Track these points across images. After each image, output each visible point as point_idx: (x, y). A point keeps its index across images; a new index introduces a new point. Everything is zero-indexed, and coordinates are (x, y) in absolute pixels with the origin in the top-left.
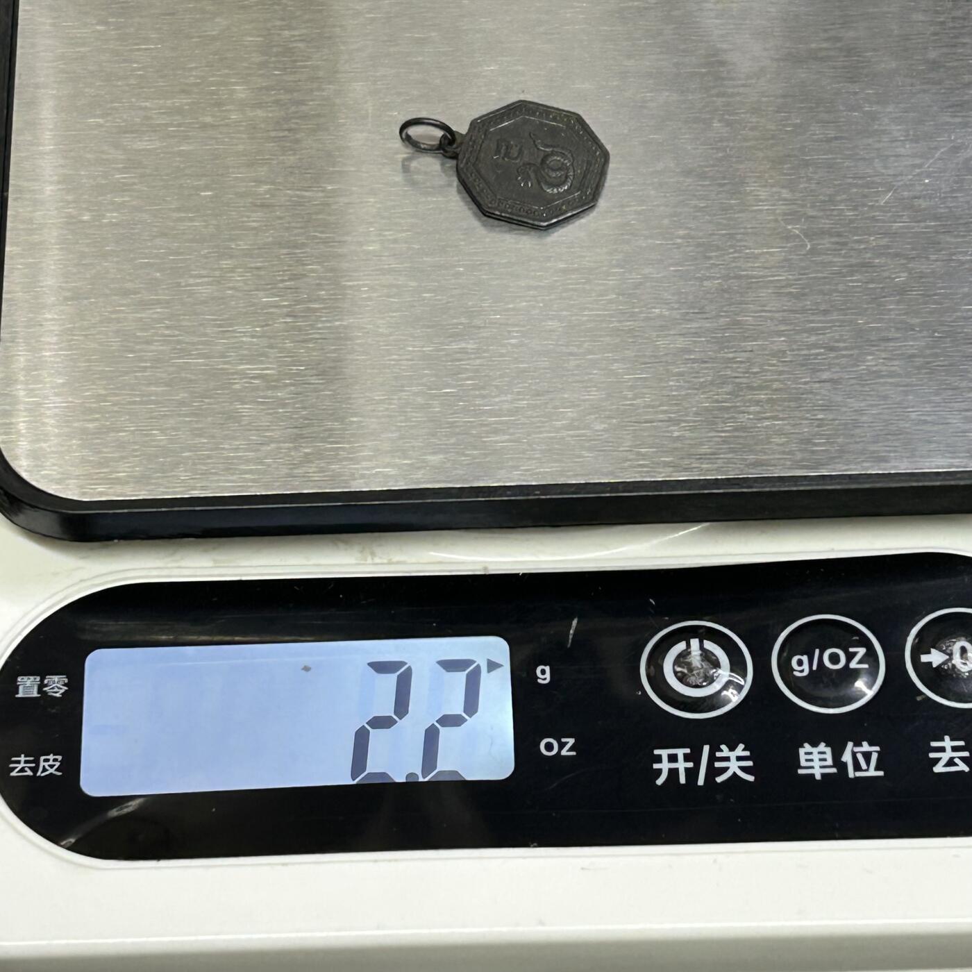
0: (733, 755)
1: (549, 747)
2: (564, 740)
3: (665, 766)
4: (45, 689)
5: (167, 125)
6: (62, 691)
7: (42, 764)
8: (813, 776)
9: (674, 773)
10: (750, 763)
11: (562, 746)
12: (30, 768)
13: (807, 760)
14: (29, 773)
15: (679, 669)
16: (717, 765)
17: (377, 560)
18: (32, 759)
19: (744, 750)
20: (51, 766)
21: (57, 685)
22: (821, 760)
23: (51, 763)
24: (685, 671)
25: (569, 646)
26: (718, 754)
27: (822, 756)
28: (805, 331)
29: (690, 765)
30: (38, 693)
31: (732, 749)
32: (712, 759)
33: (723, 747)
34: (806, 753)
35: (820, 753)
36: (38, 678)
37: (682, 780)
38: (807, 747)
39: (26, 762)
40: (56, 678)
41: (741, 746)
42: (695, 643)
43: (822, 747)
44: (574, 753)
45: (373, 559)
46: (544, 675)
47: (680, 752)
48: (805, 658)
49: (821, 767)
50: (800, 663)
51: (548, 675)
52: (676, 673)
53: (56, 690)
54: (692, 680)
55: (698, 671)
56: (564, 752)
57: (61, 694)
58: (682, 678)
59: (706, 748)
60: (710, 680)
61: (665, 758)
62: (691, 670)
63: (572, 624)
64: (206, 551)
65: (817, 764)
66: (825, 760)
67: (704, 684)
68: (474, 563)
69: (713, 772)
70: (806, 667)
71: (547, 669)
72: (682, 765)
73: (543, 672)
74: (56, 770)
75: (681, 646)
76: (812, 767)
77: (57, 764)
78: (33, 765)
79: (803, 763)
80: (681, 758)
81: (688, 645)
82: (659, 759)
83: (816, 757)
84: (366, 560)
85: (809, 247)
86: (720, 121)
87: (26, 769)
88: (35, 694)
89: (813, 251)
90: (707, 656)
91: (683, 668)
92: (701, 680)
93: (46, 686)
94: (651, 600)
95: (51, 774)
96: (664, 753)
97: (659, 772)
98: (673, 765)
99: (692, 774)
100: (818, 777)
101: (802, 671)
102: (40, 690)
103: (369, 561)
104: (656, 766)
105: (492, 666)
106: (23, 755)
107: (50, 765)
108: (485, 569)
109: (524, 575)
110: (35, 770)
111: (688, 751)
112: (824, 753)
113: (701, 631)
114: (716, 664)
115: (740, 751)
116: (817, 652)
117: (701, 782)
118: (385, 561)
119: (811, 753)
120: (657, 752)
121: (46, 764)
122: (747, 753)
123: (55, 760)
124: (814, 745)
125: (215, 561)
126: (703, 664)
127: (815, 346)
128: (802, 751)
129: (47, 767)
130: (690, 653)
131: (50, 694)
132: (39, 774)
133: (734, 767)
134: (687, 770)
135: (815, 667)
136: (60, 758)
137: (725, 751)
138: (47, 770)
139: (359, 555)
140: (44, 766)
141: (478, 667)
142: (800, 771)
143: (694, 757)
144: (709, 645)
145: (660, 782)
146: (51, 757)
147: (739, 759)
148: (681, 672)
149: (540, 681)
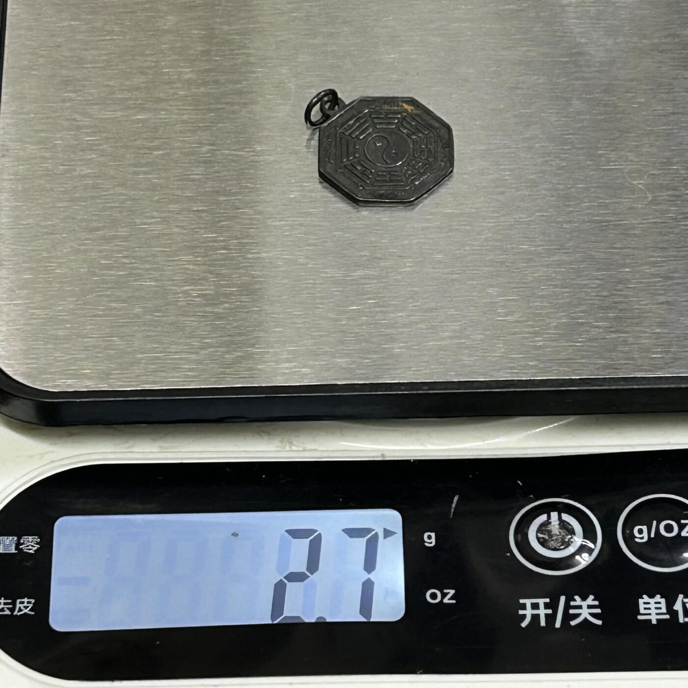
0: (585, 604)
1: (434, 596)
2: (446, 591)
3: (529, 612)
4: (21, 547)
5: (127, 99)
6: (35, 549)
7: (18, 605)
8: (650, 621)
9: (535, 618)
10: (598, 611)
11: (444, 595)
12: (8, 608)
13: (645, 609)
14: (8, 612)
15: (540, 536)
16: (572, 611)
17: (294, 448)
18: (10, 601)
19: (593, 600)
20: (26, 607)
21: (31, 544)
22: (656, 608)
23: (25, 604)
24: (546, 537)
25: (451, 516)
26: (572, 603)
27: (658, 606)
28: (647, 264)
29: (550, 611)
30: (16, 550)
31: (584, 599)
32: (567, 607)
33: (577, 597)
34: (645, 603)
35: (656, 603)
36: (16, 538)
37: (543, 623)
38: (646, 598)
39: (5, 604)
40: (30, 538)
41: (591, 597)
42: (554, 515)
43: (658, 598)
44: (454, 602)
45: (290, 447)
46: (430, 539)
47: (541, 602)
48: (645, 528)
49: (657, 614)
50: (640, 531)
51: (433, 540)
52: (538, 539)
53: (30, 547)
54: (552, 544)
55: (556, 537)
56: (446, 601)
57: (35, 551)
58: (543, 543)
59: (563, 599)
60: (568, 544)
61: (529, 606)
62: (551, 536)
63: (453, 499)
64: (154, 440)
65: (653, 611)
66: (660, 608)
67: (562, 547)
68: (374, 451)
69: (567, 617)
70: (645, 534)
71: (433, 535)
72: (542, 612)
73: (430, 537)
74: (30, 610)
75: (543, 518)
76: (650, 614)
77: (31, 606)
78: (11, 606)
79: (642, 611)
80: (542, 606)
81: (549, 517)
82: (524, 607)
83: (652, 606)
84: (285, 448)
85: (650, 199)
86: (578, 99)
87: (6, 609)
88: (13, 551)
89: (653, 202)
90: (563, 525)
91: (545, 534)
92: (559, 545)
93: (23, 544)
94: (519, 482)
95: (25, 613)
96: (528, 602)
97: (524, 616)
98: (536, 612)
99: (551, 618)
100: (654, 622)
101: (642, 538)
102: (17, 548)
103: (288, 448)
104: (521, 612)
105: (388, 533)
106: (3, 598)
107: (25, 606)
108: (383, 455)
109: (415, 461)
110: (12, 610)
111: (548, 600)
112: (660, 603)
113: (559, 506)
114: (572, 532)
115: (590, 600)
116: (655, 523)
117: (558, 625)
118: (300, 449)
119: (649, 603)
120: (522, 601)
121: (22, 606)
122: (596, 603)
123: (28, 603)
124: (651, 596)
125: (161, 447)
126: (561, 531)
127: (654, 275)
128: (641, 601)
129: (22, 608)
130: (550, 523)
131: (25, 550)
132: (16, 613)
133: (585, 613)
134: (547, 615)
135: (652, 535)
136: (33, 601)
137: (578, 601)
138: (22, 611)
139: (280, 444)
140: (20, 608)
141: (376, 534)
142: (640, 617)
143: (552, 605)
144: (566, 517)
145: (524, 624)
146: (26, 600)
147: (590, 607)
148: (543, 538)
149: (427, 544)
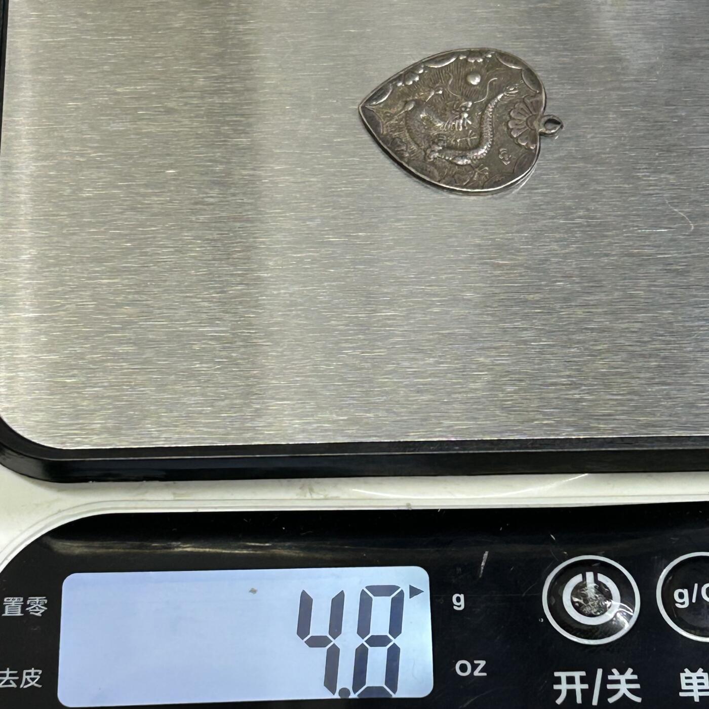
0: (622, 678)
1: (463, 668)
2: (476, 662)
3: (564, 687)
4: (27, 609)
5: (136, 109)
6: (42, 611)
7: (25, 677)
8: (692, 698)
9: (571, 693)
10: (637, 686)
11: (474, 667)
12: (13, 680)
13: (687, 684)
14: (14, 685)
15: (576, 600)
16: (609, 687)
17: (315, 496)
18: (16, 672)
19: (633, 673)
20: (33, 679)
21: (38, 605)
22: (699, 684)
23: (32, 676)
24: (582, 601)
25: (480, 576)
26: (610, 677)
27: (700, 681)
28: (690, 305)
29: (586, 686)
30: (22, 613)
31: (622, 672)
32: (605, 681)
33: (615, 671)
34: (687, 678)
35: (698, 678)
36: (22, 599)
37: (579, 700)
38: (687, 672)
39: (11, 675)
40: (37, 599)
41: (630, 670)
42: (590, 576)
43: (700, 672)
44: (485, 674)
45: (311, 494)
46: (459, 602)
47: (577, 675)
48: (685, 592)
49: (700, 691)
50: (681, 596)
51: (462, 603)
52: (573, 603)
53: (37, 610)
54: (587, 610)
55: (592, 603)
56: (476, 673)
57: (42, 613)
58: (579, 608)
59: (600, 672)
60: (603, 610)
61: (564, 680)
62: (586, 601)
63: (483, 556)
64: (167, 486)
65: (695, 687)
66: (703, 684)
67: (598, 613)
68: (399, 500)
69: (606, 693)
70: (686, 599)
71: (462, 597)
72: (578, 687)
73: (458, 600)
74: (36, 683)
75: (578, 579)
76: (692, 691)
77: (38, 677)
78: (17, 678)
79: (684, 687)
80: (577, 680)
81: (584, 577)
82: (558, 681)
83: (695, 681)
84: (305, 496)
85: (693, 228)
86: (615, 112)
87: (11, 682)
88: (19, 614)
89: (696, 233)
90: (601, 589)
91: (580, 599)
92: (595, 610)
93: (30, 606)
94: (552, 536)
95: (33, 686)
96: (563, 675)
97: (559, 692)
98: (571, 687)
99: (588, 695)
100: (697, 700)
101: (683, 603)
102: (23, 611)
103: (308, 496)
104: (556, 687)
105: (414, 592)
106: (8, 669)
107: (31, 678)
108: (408, 505)
109: (442, 510)
110: (18, 682)
111: (583, 673)
112: (702, 678)
113: (596, 565)
114: (609, 597)
115: (629, 674)
116: (696, 585)
117: (595, 702)
118: (322, 497)
119: (690, 678)
120: (556, 674)
121: (28, 677)
122: (635, 677)
123: (36, 674)
124: (694, 670)
125: (174, 494)
126: (597, 596)
127: (698, 319)
128: (683, 676)
129: (30, 681)
130: (585, 585)
131: (31, 613)
132: (21, 686)
133: (623, 689)
134: (583, 691)
135: (694, 600)
136: (40, 672)
137: (616, 675)
138: (29, 683)
139: (299, 491)
140: (26, 679)
141: (402, 592)
142: (682, 694)
143: (589, 680)
144: (602, 578)
145: (559, 701)
146: (33, 671)
147: (628, 681)
148: (578, 602)
149: (455, 608)
